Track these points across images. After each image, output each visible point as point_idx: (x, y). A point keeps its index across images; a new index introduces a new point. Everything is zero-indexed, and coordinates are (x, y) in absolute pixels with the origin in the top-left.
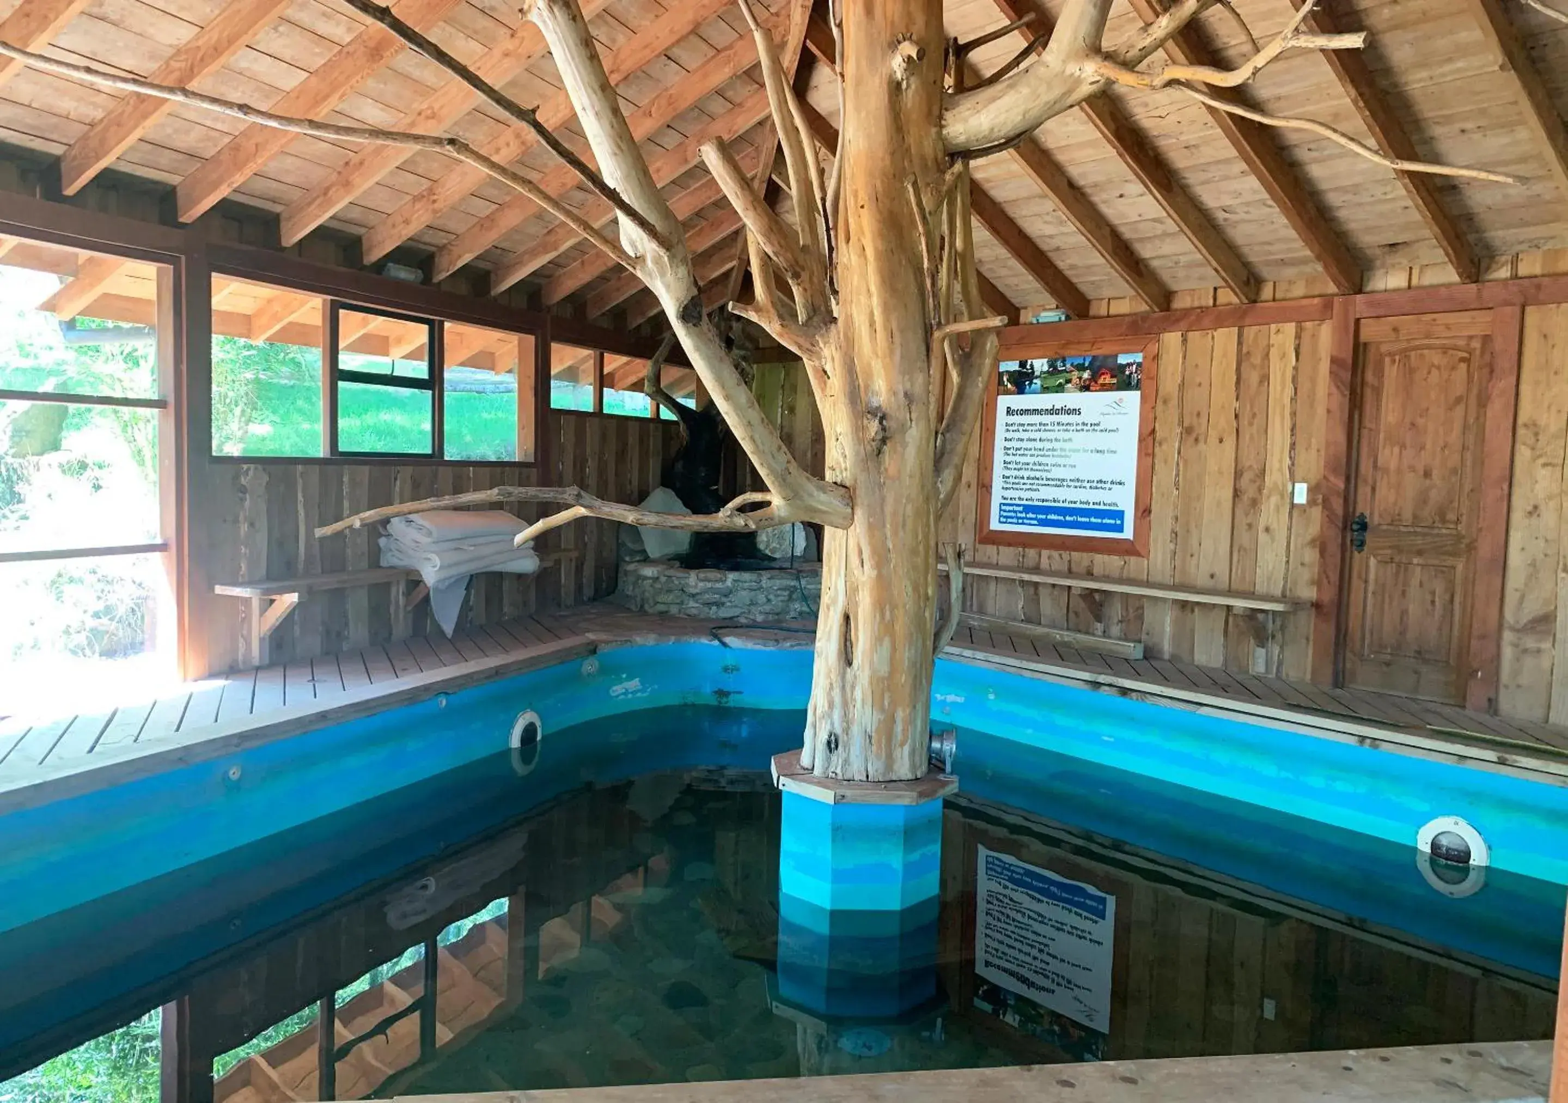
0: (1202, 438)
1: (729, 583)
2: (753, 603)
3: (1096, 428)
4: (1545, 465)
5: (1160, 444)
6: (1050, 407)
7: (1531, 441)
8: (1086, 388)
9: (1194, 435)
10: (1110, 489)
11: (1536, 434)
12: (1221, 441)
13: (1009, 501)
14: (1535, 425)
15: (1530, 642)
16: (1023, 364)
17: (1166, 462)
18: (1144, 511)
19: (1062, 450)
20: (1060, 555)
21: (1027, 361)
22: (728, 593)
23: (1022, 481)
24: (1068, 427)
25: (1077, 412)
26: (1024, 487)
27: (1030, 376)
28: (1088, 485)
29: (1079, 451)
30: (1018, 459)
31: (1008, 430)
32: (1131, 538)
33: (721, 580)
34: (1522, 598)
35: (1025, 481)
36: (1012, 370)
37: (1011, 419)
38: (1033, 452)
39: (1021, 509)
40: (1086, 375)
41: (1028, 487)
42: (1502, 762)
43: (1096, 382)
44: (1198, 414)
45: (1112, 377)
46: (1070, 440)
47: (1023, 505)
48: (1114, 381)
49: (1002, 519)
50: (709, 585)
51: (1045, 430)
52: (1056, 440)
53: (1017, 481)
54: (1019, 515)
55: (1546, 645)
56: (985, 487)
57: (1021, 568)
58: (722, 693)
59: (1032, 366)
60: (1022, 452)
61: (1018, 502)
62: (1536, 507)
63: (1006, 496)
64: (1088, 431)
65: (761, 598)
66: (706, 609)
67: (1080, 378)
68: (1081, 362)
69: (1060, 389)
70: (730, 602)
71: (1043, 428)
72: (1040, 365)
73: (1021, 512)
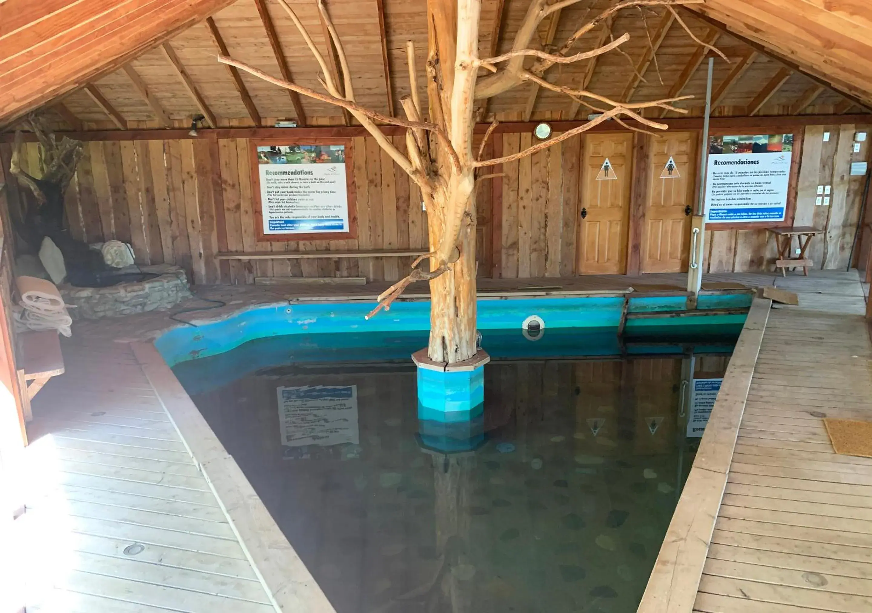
0: (379, 185)
1: (147, 290)
2: (162, 299)
3: (322, 181)
4: (512, 191)
5: (359, 188)
6: (294, 171)
7: (507, 182)
8: (314, 162)
9: (374, 184)
10: (334, 210)
11: (509, 180)
12: (388, 186)
13: (274, 219)
14: (509, 177)
15: (511, 252)
16: (273, 148)
17: (362, 196)
18: (353, 219)
19: (304, 192)
20: (311, 243)
21: (275, 147)
22: (146, 296)
23: (282, 208)
24: (307, 181)
25: (311, 173)
26: (283, 211)
27: (279, 153)
28: (322, 208)
29: (314, 192)
30: (277, 197)
31: (268, 183)
32: (348, 231)
33: (143, 290)
34: (507, 238)
35: (284, 208)
36: (266, 151)
37: (270, 177)
38: (286, 193)
39: (283, 222)
40: (313, 155)
41: (286, 211)
42: (547, 295)
43: (320, 159)
44: (376, 174)
45: (329, 156)
46: (308, 187)
47: (285, 221)
48: (330, 158)
49: (271, 228)
50: (135, 294)
51: (292, 182)
52: (300, 187)
53: (278, 208)
54: (282, 225)
55: (515, 252)
56: (258, 213)
57: (286, 252)
58: (194, 352)
59: (279, 150)
60: (279, 193)
61: (280, 219)
62: (510, 206)
63: (272, 216)
64: (318, 182)
65: (165, 294)
66: (134, 308)
67: (310, 156)
68: (310, 148)
69: (298, 162)
70: (150, 301)
71: (291, 181)
72: (284, 149)
73: (283, 224)
